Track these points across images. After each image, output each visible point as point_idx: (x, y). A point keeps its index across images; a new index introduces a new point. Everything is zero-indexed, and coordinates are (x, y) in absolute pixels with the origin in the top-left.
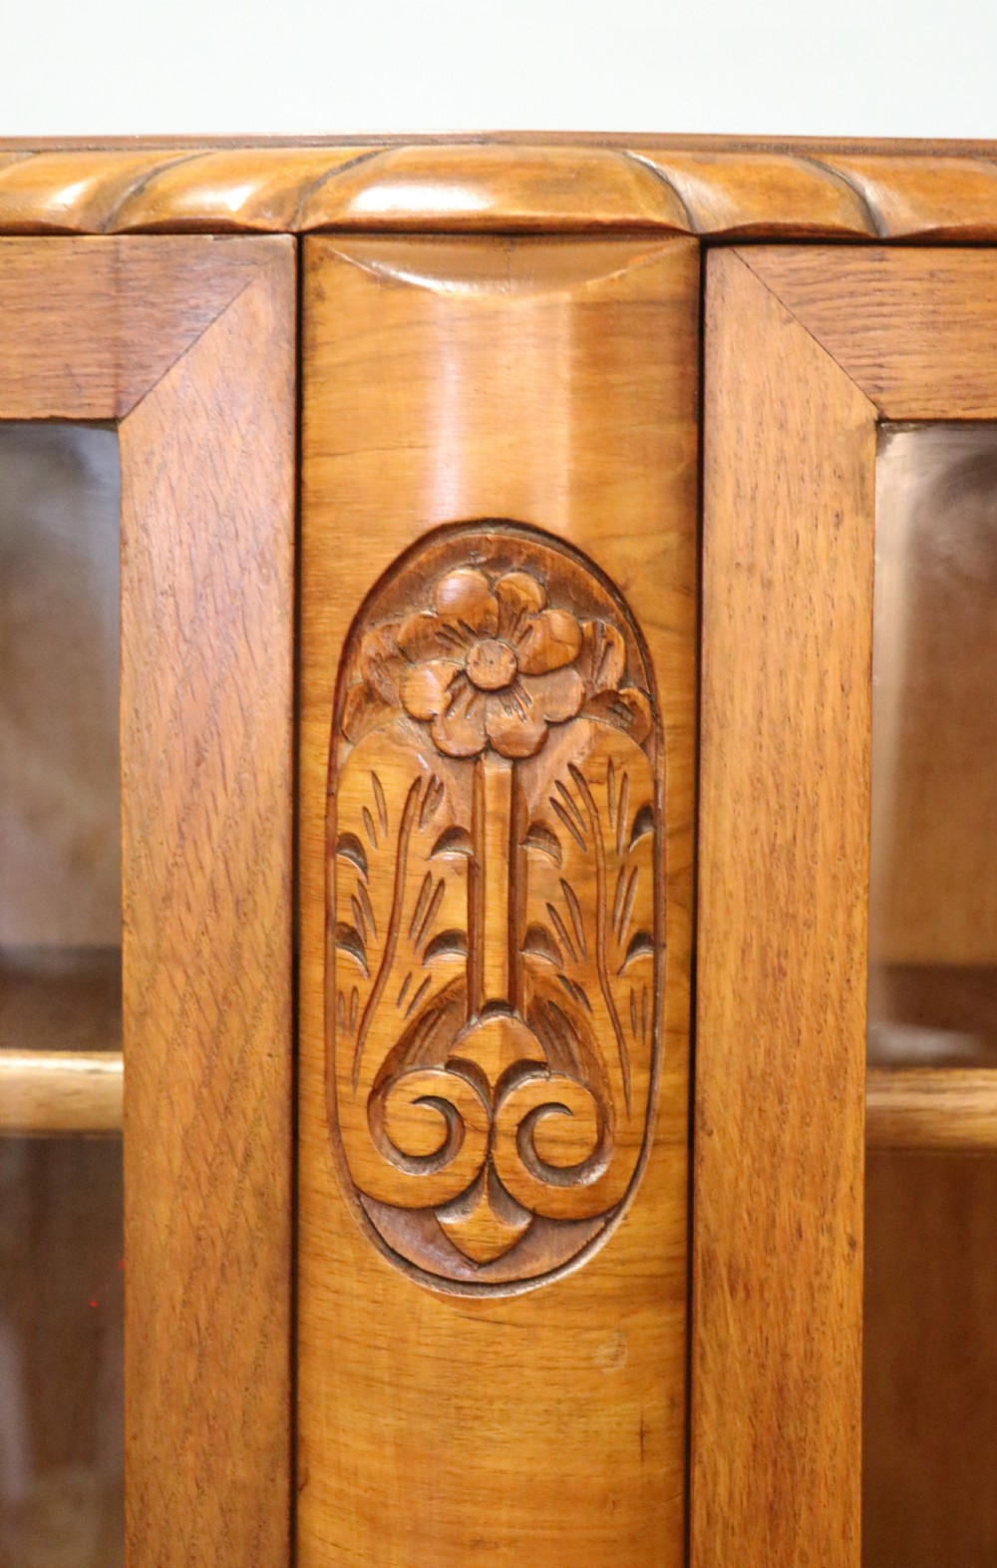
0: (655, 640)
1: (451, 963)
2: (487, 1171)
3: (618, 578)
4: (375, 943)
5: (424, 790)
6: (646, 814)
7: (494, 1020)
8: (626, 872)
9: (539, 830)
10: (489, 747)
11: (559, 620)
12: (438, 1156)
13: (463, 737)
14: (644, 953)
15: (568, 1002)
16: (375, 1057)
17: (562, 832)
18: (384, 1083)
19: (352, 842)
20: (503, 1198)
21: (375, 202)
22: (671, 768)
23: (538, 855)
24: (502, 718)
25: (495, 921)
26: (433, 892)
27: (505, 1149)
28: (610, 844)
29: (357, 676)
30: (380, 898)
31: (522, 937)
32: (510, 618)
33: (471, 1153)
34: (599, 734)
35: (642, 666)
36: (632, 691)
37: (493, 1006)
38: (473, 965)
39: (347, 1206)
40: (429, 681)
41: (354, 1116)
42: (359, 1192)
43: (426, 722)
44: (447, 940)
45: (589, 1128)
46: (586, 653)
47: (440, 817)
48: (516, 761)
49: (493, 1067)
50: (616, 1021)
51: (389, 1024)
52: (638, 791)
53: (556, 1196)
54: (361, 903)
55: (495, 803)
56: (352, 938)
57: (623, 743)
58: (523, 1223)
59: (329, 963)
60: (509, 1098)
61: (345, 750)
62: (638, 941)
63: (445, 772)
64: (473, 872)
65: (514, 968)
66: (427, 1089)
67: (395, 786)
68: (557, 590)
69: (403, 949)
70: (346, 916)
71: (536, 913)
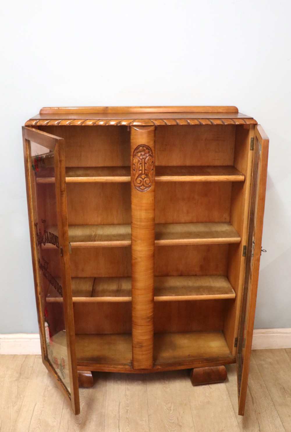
0: (153, 151)
1: (141, 172)
2: (143, 184)
3: (151, 147)
4: (136, 170)
5: (139, 161)
6: (153, 162)
7: (143, 175)
8: (151, 166)
9: (146, 163)
10: (143, 158)
11: (147, 150)
12: (140, 183)
13: (141, 157)
14: (152, 171)
15: (148, 174)
16: (136, 177)
17: (147, 163)
18: (137, 179)
19: (134, 164)
20: (144, 186)
21: (135, 124)
22: (154, 159)
23: (146, 165)
24: (144, 157)
25: (143, 169)
26: (139, 167)
27: (144, 183)
28: (150, 164)
29: (134, 154)
30: (136, 168)
31: (145, 170)
32: (144, 150)
33: (142, 183)
34: (149, 157)
35: (152, 153)
36: (152, 155)
37: (143, 174)
38: (142, 172)
39: (134, 187)
40: (139, 154)
41: (135, 181)
42: (135, 186)
43: (139, 157)
44: (140, 170)
45: (149, 181)
46: (149, 152)
47: (140, 162)
48: (144, 159)
49: (143, 178)
50: (151, 175)
51: (137, 175)
52: (152, 161)
53: (147, 186)
54: (135, 168)
55: (143, 162)
56: (134, 170)
57: (151, 158)
58: (145, 187)
59: (133, 172)
60: (144, 180)
61: (134, 158)
62: (152, 170)
63: (140, 160)
64: (142, 166)
65: (145, 172)
66: (139, 179)
67: (137, 161)
68: (147, 149)
69: (138, 170)
70: (134, 169)
71: (146, 168)
